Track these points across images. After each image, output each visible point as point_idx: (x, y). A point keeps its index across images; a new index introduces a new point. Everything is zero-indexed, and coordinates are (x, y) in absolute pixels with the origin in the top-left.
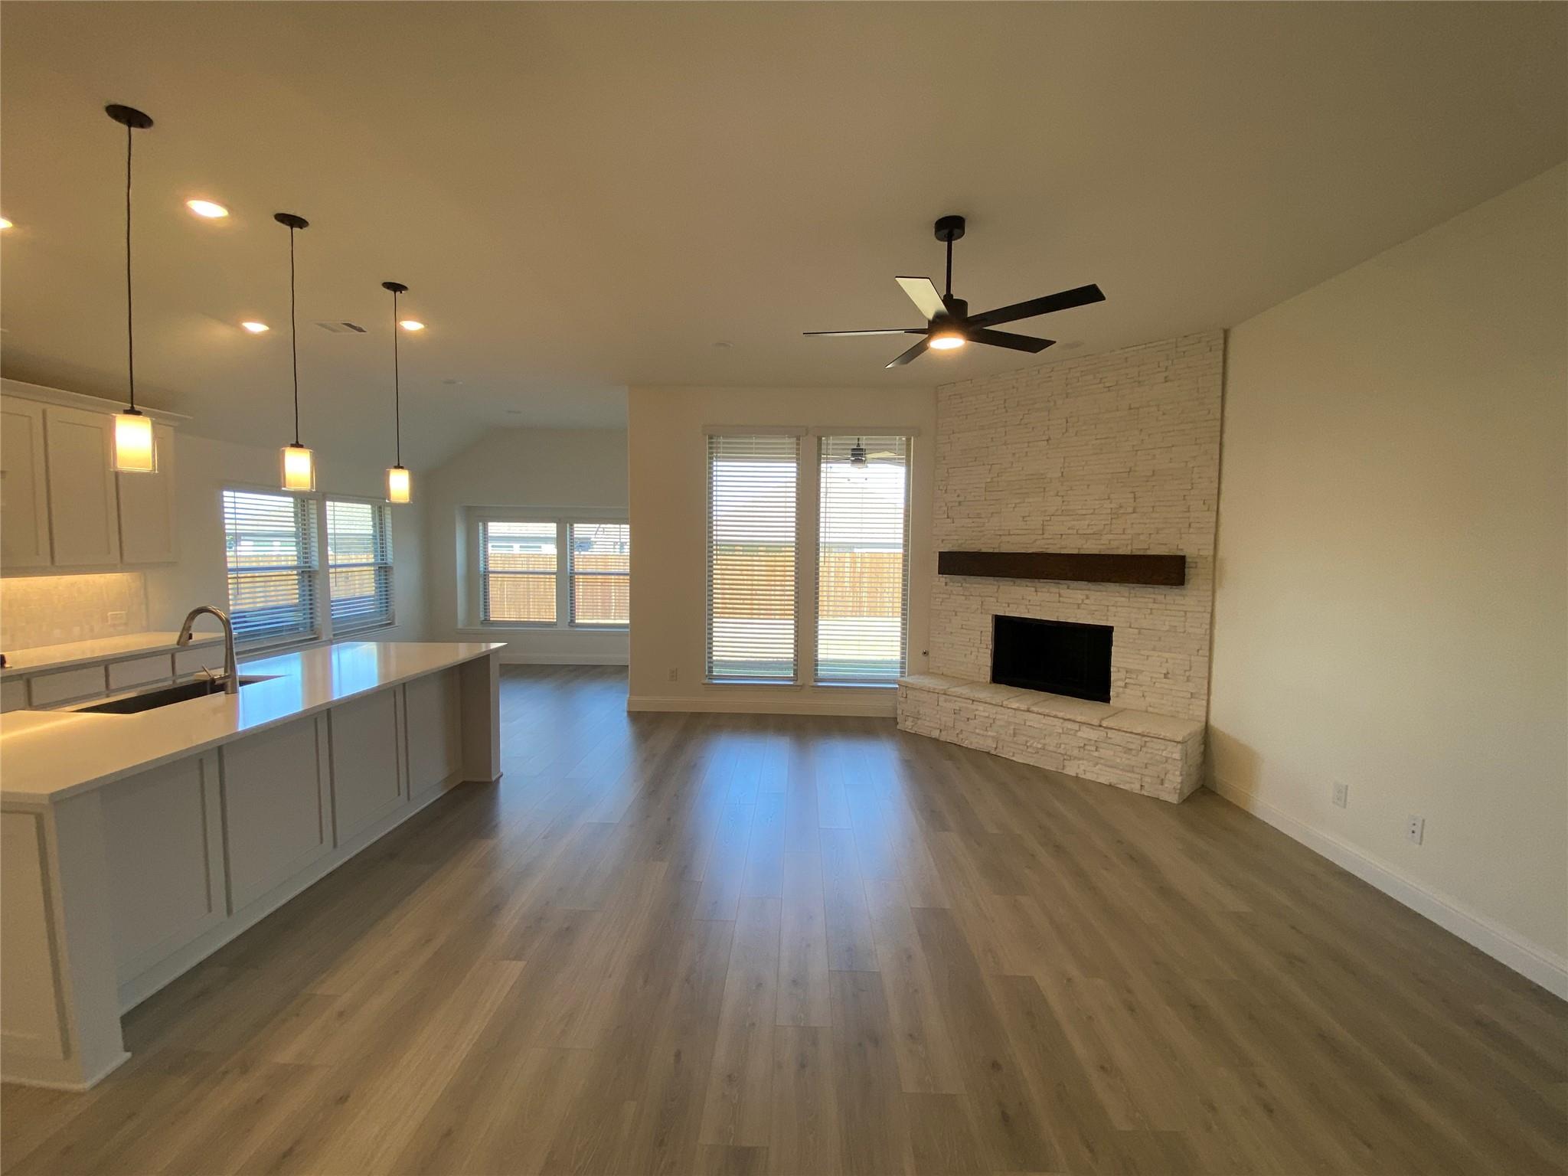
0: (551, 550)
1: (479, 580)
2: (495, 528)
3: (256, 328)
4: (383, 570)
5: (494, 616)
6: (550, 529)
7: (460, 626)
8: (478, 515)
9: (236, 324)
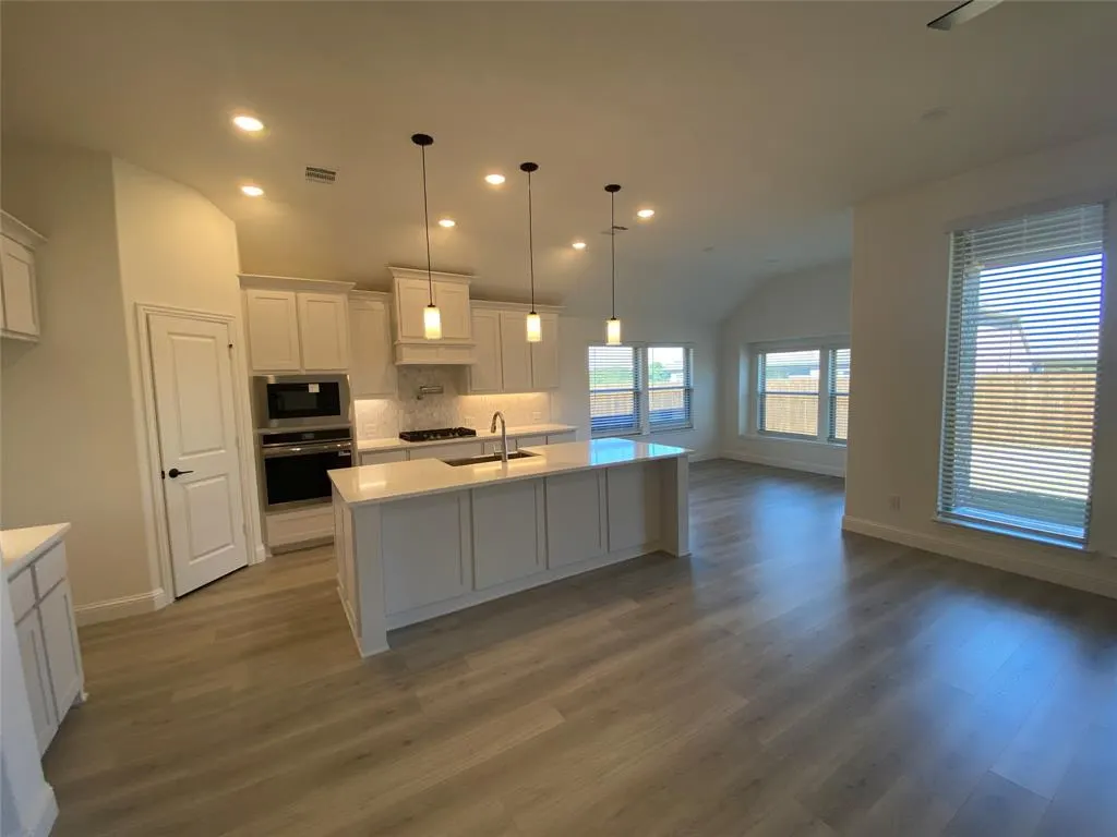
0: (815, 374)
1: (757, 400)
2: (773, 359)
3: (579, 246)
4: (688, 391)
5: (768, 428)
6: (814, 356)
7: (740, 433)
8: (758, 349)
9: (570, 247)
